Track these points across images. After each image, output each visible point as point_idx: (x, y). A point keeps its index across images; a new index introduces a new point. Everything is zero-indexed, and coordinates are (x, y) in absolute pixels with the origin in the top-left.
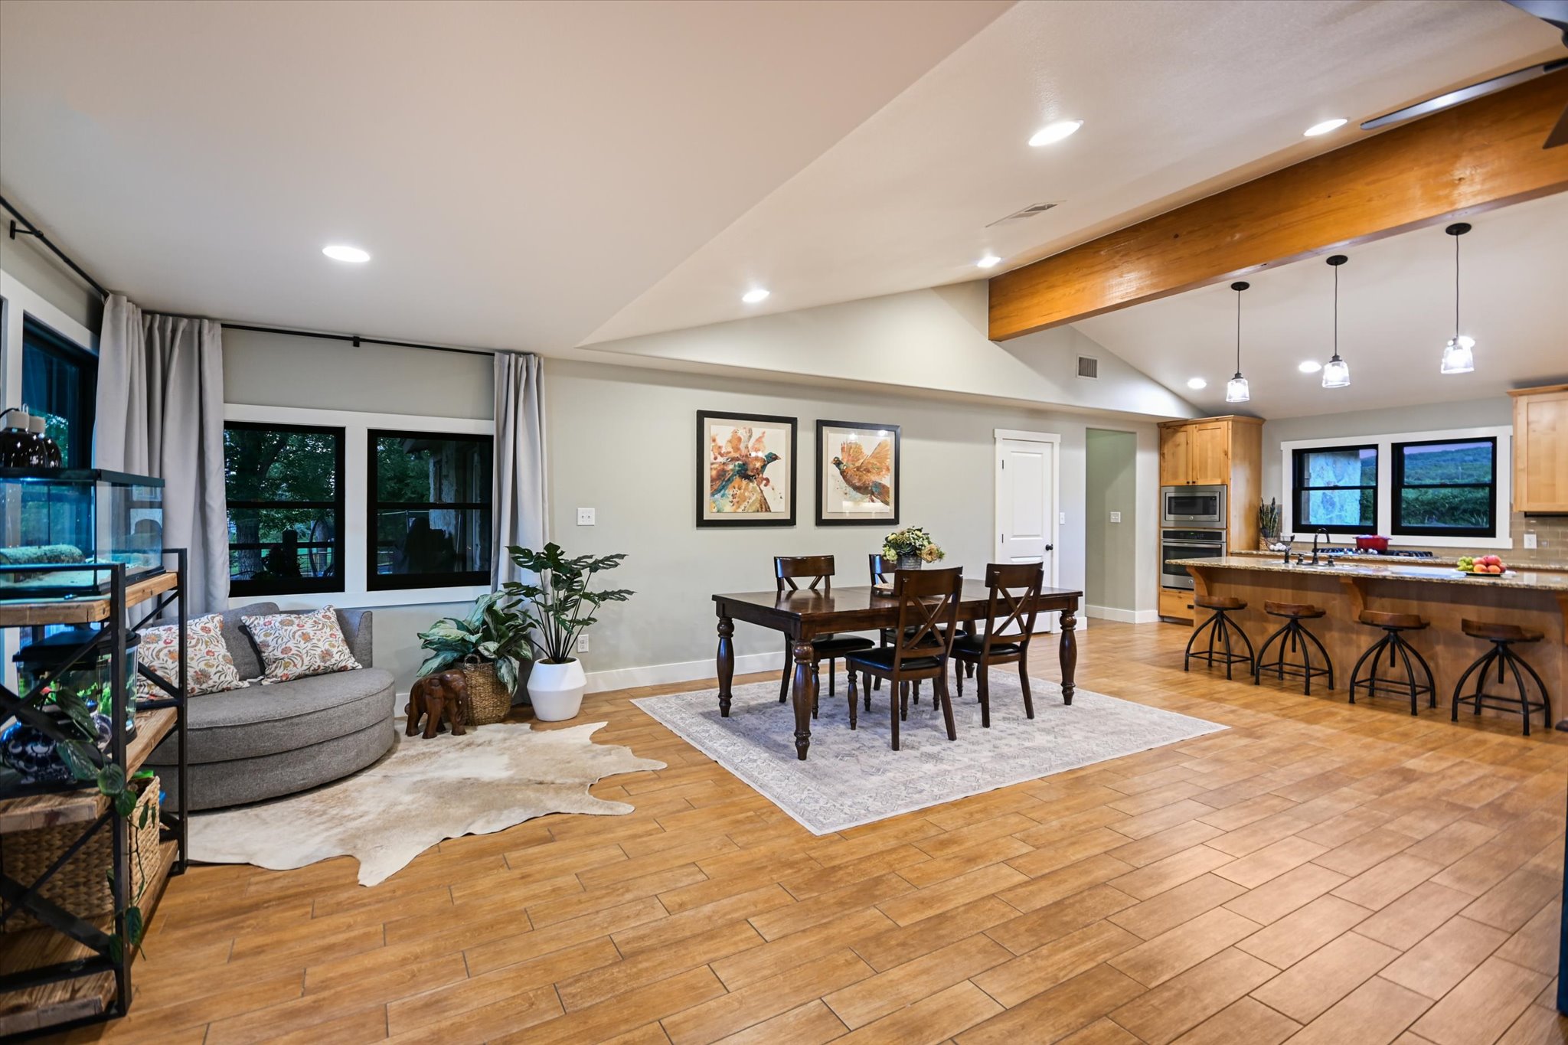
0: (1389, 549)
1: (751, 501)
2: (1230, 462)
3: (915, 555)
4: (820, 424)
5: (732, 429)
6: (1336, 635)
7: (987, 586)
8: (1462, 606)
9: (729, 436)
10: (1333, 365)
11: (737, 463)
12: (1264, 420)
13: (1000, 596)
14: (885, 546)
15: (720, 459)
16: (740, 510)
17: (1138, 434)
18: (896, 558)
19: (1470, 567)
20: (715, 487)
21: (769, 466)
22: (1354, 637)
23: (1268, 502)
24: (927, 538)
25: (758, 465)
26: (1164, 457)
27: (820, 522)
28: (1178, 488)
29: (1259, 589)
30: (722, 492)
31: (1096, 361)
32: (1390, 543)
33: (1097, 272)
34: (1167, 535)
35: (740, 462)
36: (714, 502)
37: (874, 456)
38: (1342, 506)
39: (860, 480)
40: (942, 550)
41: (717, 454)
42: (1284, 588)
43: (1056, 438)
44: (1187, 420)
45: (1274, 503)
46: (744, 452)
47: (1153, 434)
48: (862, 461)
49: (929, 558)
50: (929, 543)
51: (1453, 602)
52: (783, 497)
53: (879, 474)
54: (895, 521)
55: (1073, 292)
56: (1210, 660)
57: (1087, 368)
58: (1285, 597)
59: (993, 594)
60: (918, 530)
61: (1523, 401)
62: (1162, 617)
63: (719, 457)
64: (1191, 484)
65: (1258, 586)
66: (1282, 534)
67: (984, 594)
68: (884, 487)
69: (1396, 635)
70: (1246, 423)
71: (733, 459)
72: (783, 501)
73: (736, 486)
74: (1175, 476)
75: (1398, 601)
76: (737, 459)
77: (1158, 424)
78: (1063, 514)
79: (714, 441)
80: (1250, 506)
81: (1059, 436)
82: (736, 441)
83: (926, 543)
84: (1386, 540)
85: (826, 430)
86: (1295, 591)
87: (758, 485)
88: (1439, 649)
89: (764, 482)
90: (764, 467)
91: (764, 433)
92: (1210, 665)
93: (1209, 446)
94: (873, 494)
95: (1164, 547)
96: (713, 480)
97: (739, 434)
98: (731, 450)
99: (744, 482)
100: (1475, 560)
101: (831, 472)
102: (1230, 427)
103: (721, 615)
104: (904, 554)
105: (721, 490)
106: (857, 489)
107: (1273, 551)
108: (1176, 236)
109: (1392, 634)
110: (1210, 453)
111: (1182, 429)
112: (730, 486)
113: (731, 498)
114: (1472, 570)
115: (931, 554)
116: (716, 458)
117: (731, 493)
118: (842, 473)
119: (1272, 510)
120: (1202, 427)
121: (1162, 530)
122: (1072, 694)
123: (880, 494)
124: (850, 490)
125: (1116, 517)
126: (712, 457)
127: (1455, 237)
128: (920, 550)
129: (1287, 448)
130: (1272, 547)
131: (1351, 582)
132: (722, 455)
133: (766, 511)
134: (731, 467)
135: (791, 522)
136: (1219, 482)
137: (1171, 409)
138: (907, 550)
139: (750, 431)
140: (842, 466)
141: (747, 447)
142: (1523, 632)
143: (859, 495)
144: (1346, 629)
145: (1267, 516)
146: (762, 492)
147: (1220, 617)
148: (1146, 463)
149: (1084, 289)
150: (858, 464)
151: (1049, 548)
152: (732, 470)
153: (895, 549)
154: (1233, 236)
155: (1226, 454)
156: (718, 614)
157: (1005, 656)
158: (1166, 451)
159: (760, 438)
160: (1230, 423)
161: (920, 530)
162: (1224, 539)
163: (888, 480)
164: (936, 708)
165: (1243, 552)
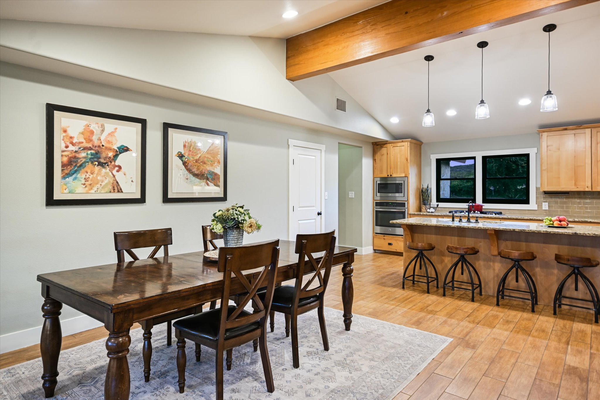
0: (483, 210)
1: (103, 184)
2: (409, 164)
3: (238, 228)
4: (167, 126)
5: (85, 123)
6: (482, 263)
7: (296, 252)
8: (549, 245)
9: (81, 129)
10: (481, 106)
11: (89, 152)
12: (423, 143)
13: (307, 259)
14: (213, 221)
15: (71, 148)
16: (93, 191)
17: (363, 147)
18: (222, 230)
19: (552, 222)
20: (66, 172)
21: (121, 156)
22: (491, 264)
23: (425, 187)
24: (248, 214)
25: (111, 154)
26: (375, 161)
27: (166, 200)
28: (382, 179)
29: (439, 237)
30: (74, 176)
31: (345, 102)
32: (483, 207)
33: (356, 35)
34: (377, 204)
35: (93, 152)
36: (66, 184)
37: (208, 152)
38: (444, 189)
39: (198, 169)
40: (259, 223)
41: (68, 143)
42: (453, 236)
43: (323, 147)
44: (387, 141)
45: (428, 187)
46: (96, 143)
47: (370, 149)
48: (199, 155)
49: (249, 230)
50: (250, 218)
51: (544, 243)
52: (134, 180)
53: (212, 165)
54: (224, 199)
55: (340, 48)
56: (413, 281)
57: (341, 105)
58: (453, 241)
59: (301, 258)
60: (240, 207)
61: (545, 135)
62: (375, 250)
63: (70, 146)
64: (389, 176)
65: (439, 235)
66: (431, 203)
67: (294, 259)
68: (216, 174)
69: (519, 264)
70: (415, 144)
71: (85, 149)
72: (134, 183)
73: (89, 171)
74: (381, 171)
75: (514, 242)
76: (90, 149)
77: (373, 143)
78: (326, 193)
79: (65, 131)
80: (417, 189)
81: (324, 146)
82: (88, 134)
83: (247, 218)
84: (482, 206)
85: (171, 131)
86: (459, 238)
87: (111, 171)
88: (538, 270)
89: (117, 168)
90: (116, 156)
91: (116, 129)
92: (413, 283)
93: (399, 156)
94: (208, 179)
95: (376, 211)
96: (64, 165)
97: (91, 128)
98: (82, 140)
99: (97, 169)
100: (553, 219)
101: (175, 163)
102: (409, 145)
103: (45, 296)
104: (229, 228)
105: (73, 174)
106: (196, 175)
107: (429, 212)
108: (406, 13)
109: (517, 263)
110: (399, 160)
111: (385, 146)
112: (83, 170)
113: (83, 182)
114: (553, 224)
115: (251, 226)
116: (67, 147)
117: (84, 176)
118: (184, 163)
119: (427, 190)
120: (395, 145)
121: (375, 202)
122: (351, 322)
123: (213, 179)
124: (190, 176)
125: (352, 195)
126: (63, 145)
127: (548, 33)
128: (242, 224)
129: (434, 158)
130: (428, 210)
131: (493, 233)
132: (73, 144)
133: (118, 191)
134: (83, 154)
135: (142, 200)
136: (403, 175)
137: (379, 134)
138: (231, 224)
139: (102, 126)
140: (184, 159)
141: (99, 139)
142: (592, 261)
143: (197, 180)
144: (487, 260)
145: (425, 194)
146: (114, 176)
147: (421, 255)
148: (367, 163)
149: (348, 46)
150: (197, 157)
151: (319, 214)
152: (84, 158)
153: (221, 223)
154: (442, 13)
155: (407, 160)
156: (43, 295)
157: (309, 305)
158: (376, 158)
159: (112, 132)
160: (409, 143)
161: (242, 207)
162: (406, 207)
163: (219, 170)
164: (255, 350)
165: (416, 213)
